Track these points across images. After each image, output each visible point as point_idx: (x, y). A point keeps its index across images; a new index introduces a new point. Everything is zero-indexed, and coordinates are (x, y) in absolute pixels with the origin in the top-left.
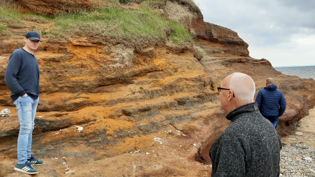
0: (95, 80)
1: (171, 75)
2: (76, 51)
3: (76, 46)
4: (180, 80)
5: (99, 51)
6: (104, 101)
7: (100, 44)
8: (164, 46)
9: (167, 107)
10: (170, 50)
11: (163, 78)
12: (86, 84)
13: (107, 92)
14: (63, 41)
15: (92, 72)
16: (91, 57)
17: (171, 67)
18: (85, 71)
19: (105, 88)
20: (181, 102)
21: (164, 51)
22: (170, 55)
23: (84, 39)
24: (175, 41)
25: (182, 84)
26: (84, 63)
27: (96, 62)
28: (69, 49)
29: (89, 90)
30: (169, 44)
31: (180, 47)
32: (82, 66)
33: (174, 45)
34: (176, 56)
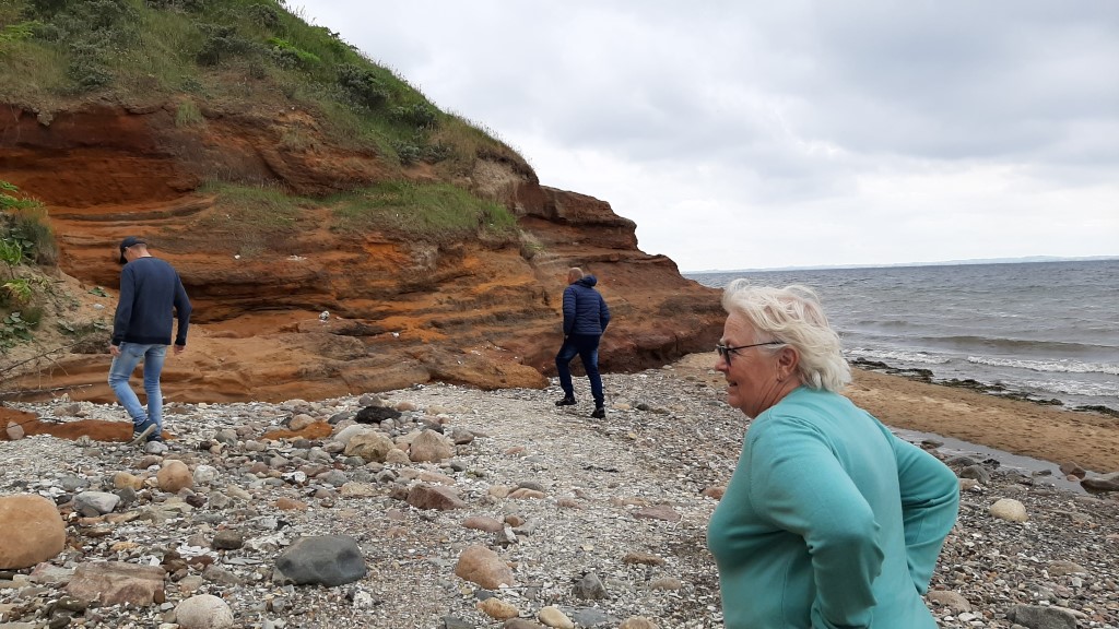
0: (396, 286)
1: (486, 281)
2: (371, 250)
3: (371, 244)
4: (499, 288)
5: (397, 249)
6: (409, 310)
7: (398, 240)
8: (476, 240)
9: (482, 321)
10: (485, 245)
11: (476, 285)
12: (387, 290)
13: (409, 301)
14: (357, 238)
15: (392, 277)
16: (389, 257)
17: (486, 270)
18: (384, 274)
19: (407, 296)
20: (501, 317)
21: (476, 247)
22: (484, 253)
23: (378, 234)
24: (491, 232)
25: (502, 293)
26: (383, 265)
27: (396, 264)
28: (365, 247)
29: (389, 297)
30: (483, 236)
31: (498, 240)
32: (381, 269)
33: (490, 239)
34: (493, 254)
